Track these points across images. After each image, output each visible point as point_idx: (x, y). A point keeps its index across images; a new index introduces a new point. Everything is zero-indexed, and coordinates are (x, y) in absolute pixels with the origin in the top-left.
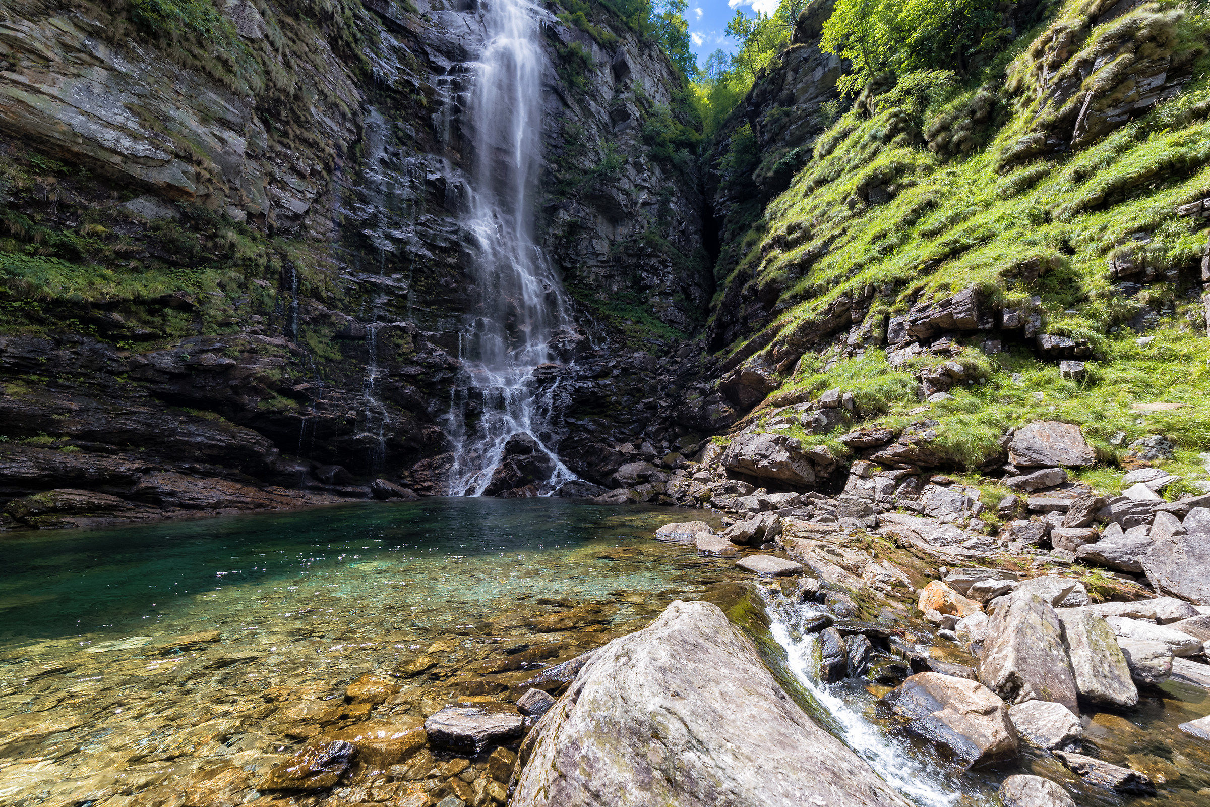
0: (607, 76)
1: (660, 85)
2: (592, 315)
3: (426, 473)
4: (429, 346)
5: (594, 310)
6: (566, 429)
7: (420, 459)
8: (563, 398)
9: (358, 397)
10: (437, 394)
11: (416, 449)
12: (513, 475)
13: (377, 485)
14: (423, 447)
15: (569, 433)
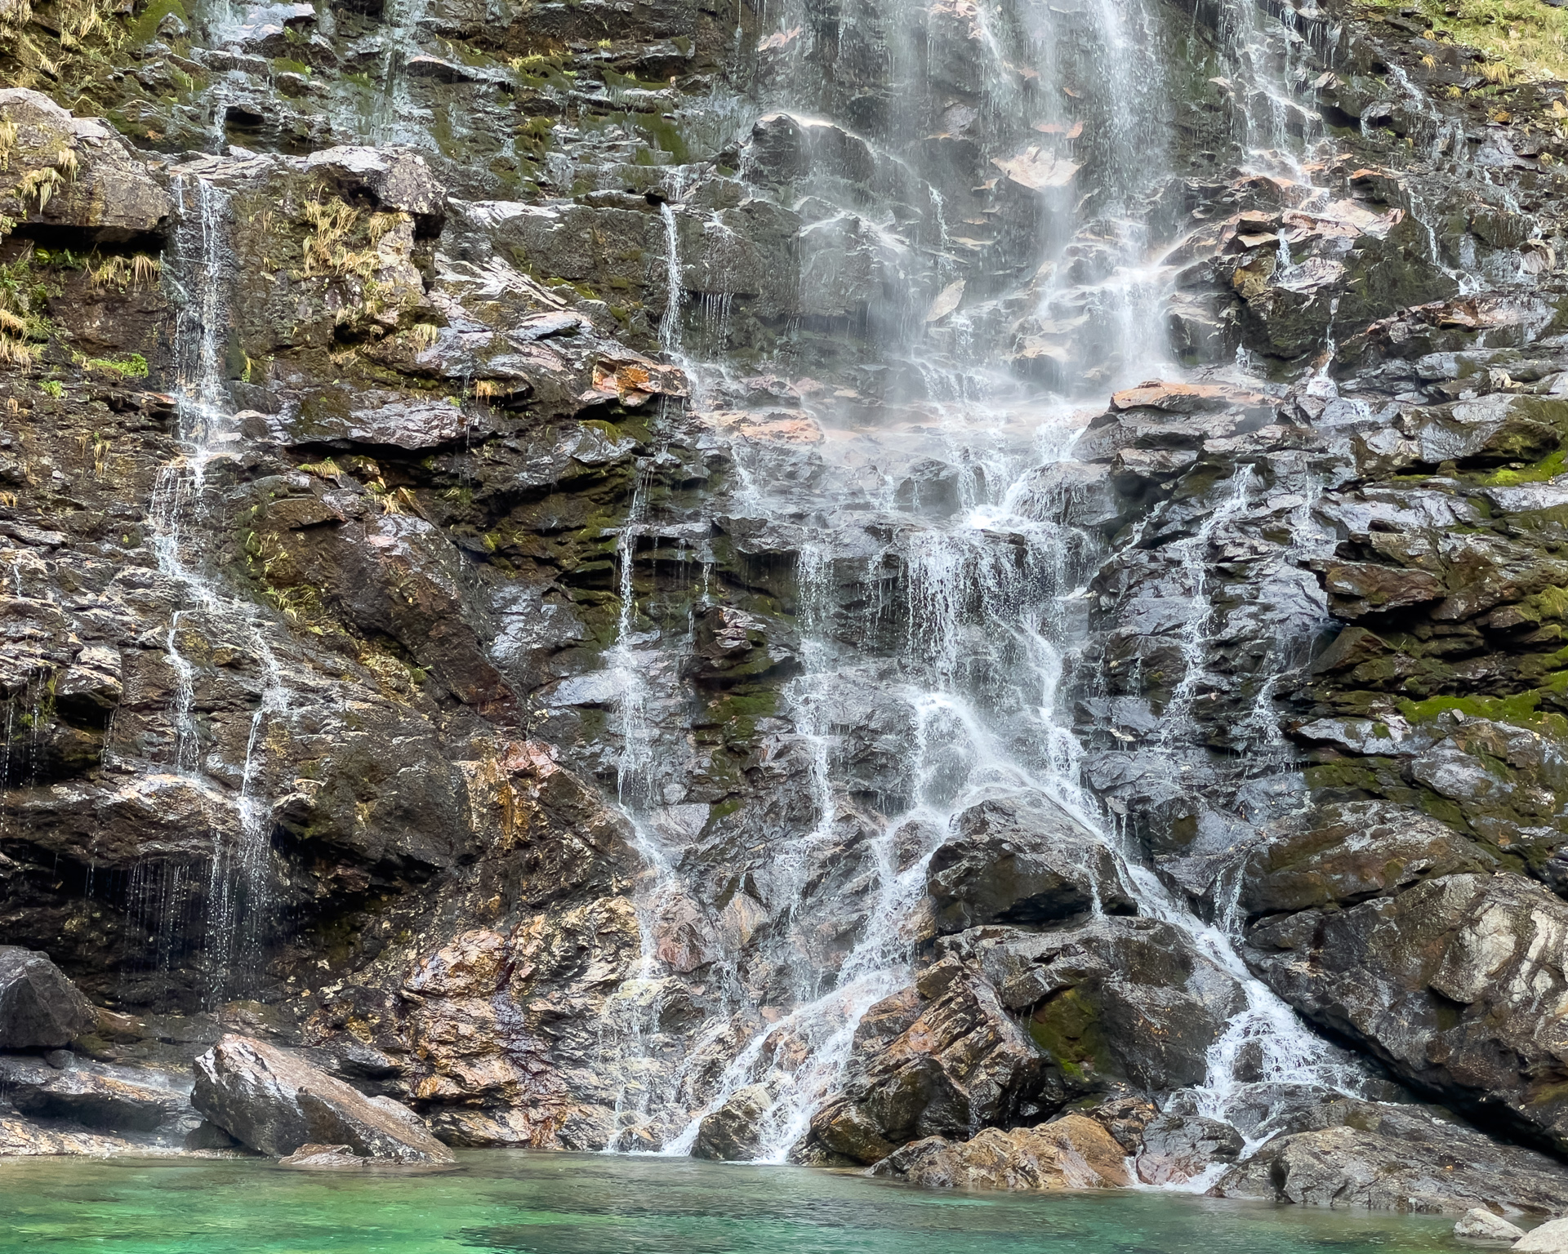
2: (1436, 91)
3: (480, 1008)
4: (498, 278)
5: (1452, 56)
6: (1290, 784)
7: (448, 928)
8: (1270, 592)
9: (129, 570)
10: (541, 562)
11: (430, 869)
12: (977, 1053)
13: (220, 1068)
14: (467, 860)
15: (1309, 805)
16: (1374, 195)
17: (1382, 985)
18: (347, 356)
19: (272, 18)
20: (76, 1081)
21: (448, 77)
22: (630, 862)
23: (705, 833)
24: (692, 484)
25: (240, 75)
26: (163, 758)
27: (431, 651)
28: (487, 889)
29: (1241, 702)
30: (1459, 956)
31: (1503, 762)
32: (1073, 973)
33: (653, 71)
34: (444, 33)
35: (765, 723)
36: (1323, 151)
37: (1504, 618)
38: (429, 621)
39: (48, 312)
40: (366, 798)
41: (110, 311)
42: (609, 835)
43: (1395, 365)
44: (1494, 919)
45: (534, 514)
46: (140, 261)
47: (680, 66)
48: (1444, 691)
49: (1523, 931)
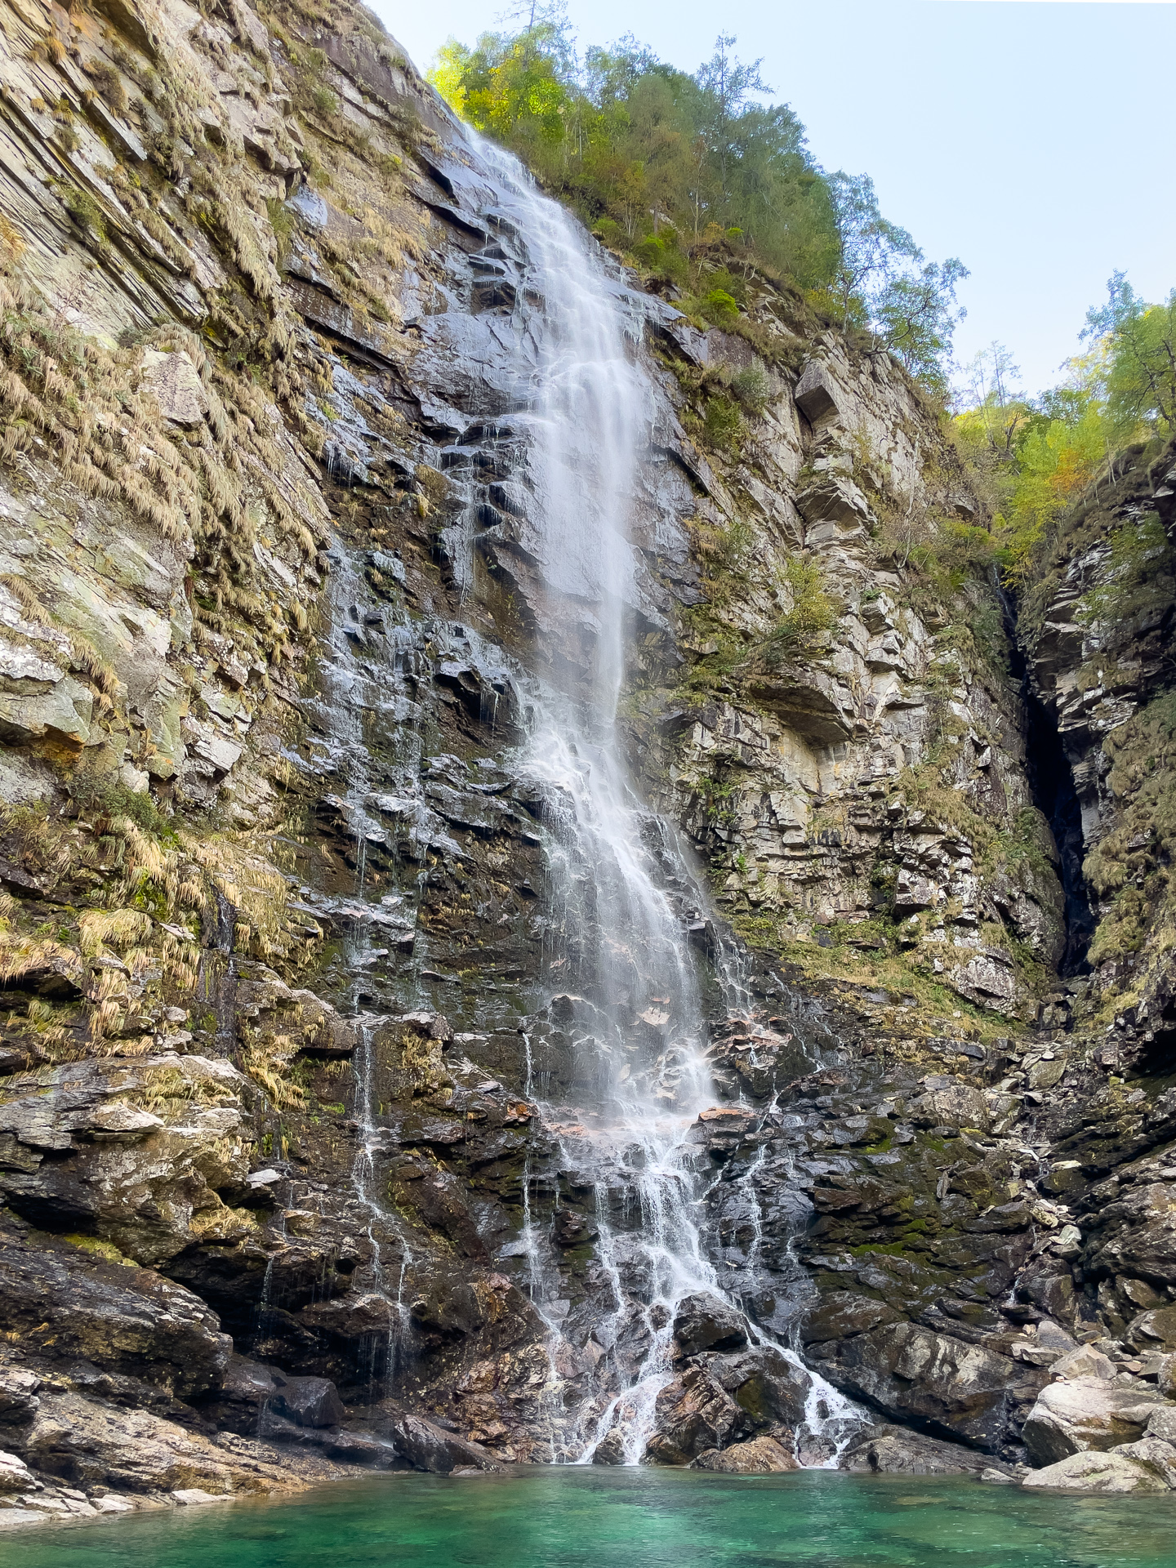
0: (786, 421)
1: (900, 435)
2: (787, 981)
3: (489, 1398)
4: (467, 1067)
5: (791, 967)
6: (807, 1284)
7: (470, 1360)
8: (783, 1201)
9: (349, 1201)
10: (492, 1192)
11: (462, 1333)
12: (716, 1409)
13: (407, 1431)
14: (477, 1329)
15: (817, 1294)
16: (779, 1027)
17: (873, 1373)
18: (417, 1102)
19: (372, 955)
20: (345, 1439)
21: (436, 979)
22: (542, 1327)
23: (570, 1313)
24: (546, 1156)
25: (361, 979)
26: (370, 1286)
27: (457, 1234)
28: (485, 1342)
29: (781, 1249)
30: (906, 1359)
31: (895, 1273)
32: (751, 1372)
33: (510, 976)
34: (434, 961)
35: (590, 1263)
36: (755, 1009)
37: (887, 1211)
38: (457, 1221)
39: (309, 1086)
40: (441, 1301)
41: (331, 1084)
42: (532, 1315)
43: (805, 1101)
44: (920, 1342)
45: (489, 1171)
46: (344, 1062)
47: (520, 974)
48: (865, 1243)
49: (934, 1349)
